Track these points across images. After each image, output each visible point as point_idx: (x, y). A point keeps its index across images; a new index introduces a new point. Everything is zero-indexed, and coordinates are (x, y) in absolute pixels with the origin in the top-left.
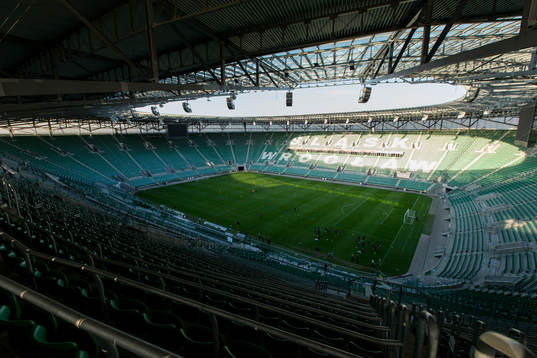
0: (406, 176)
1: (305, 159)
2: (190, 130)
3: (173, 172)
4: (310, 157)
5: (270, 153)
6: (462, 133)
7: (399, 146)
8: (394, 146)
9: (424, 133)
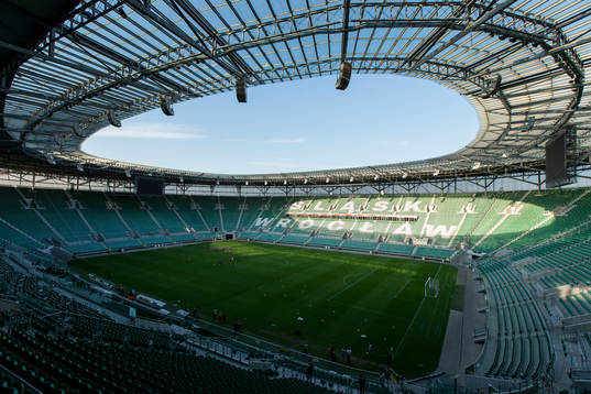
0: (424, 243)
1: (306, 225)
2: (166, 192)
3: (137, 237)
4: (311, 222)
6: (479, 195)
7: (412, 210)
8: (407, 209)
9: (438, 196)
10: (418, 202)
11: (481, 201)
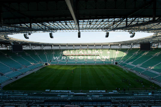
0: (104, 60)
1: (72, 58)
2: (24, 49)
3: (16, 70)
4: (73, 57)
5: (57, 57)
6: (109, 49)
7: (97, 53)
8: (96, 53)
9: (101, 49)
10: (98, 51)
11: (111, 50)
